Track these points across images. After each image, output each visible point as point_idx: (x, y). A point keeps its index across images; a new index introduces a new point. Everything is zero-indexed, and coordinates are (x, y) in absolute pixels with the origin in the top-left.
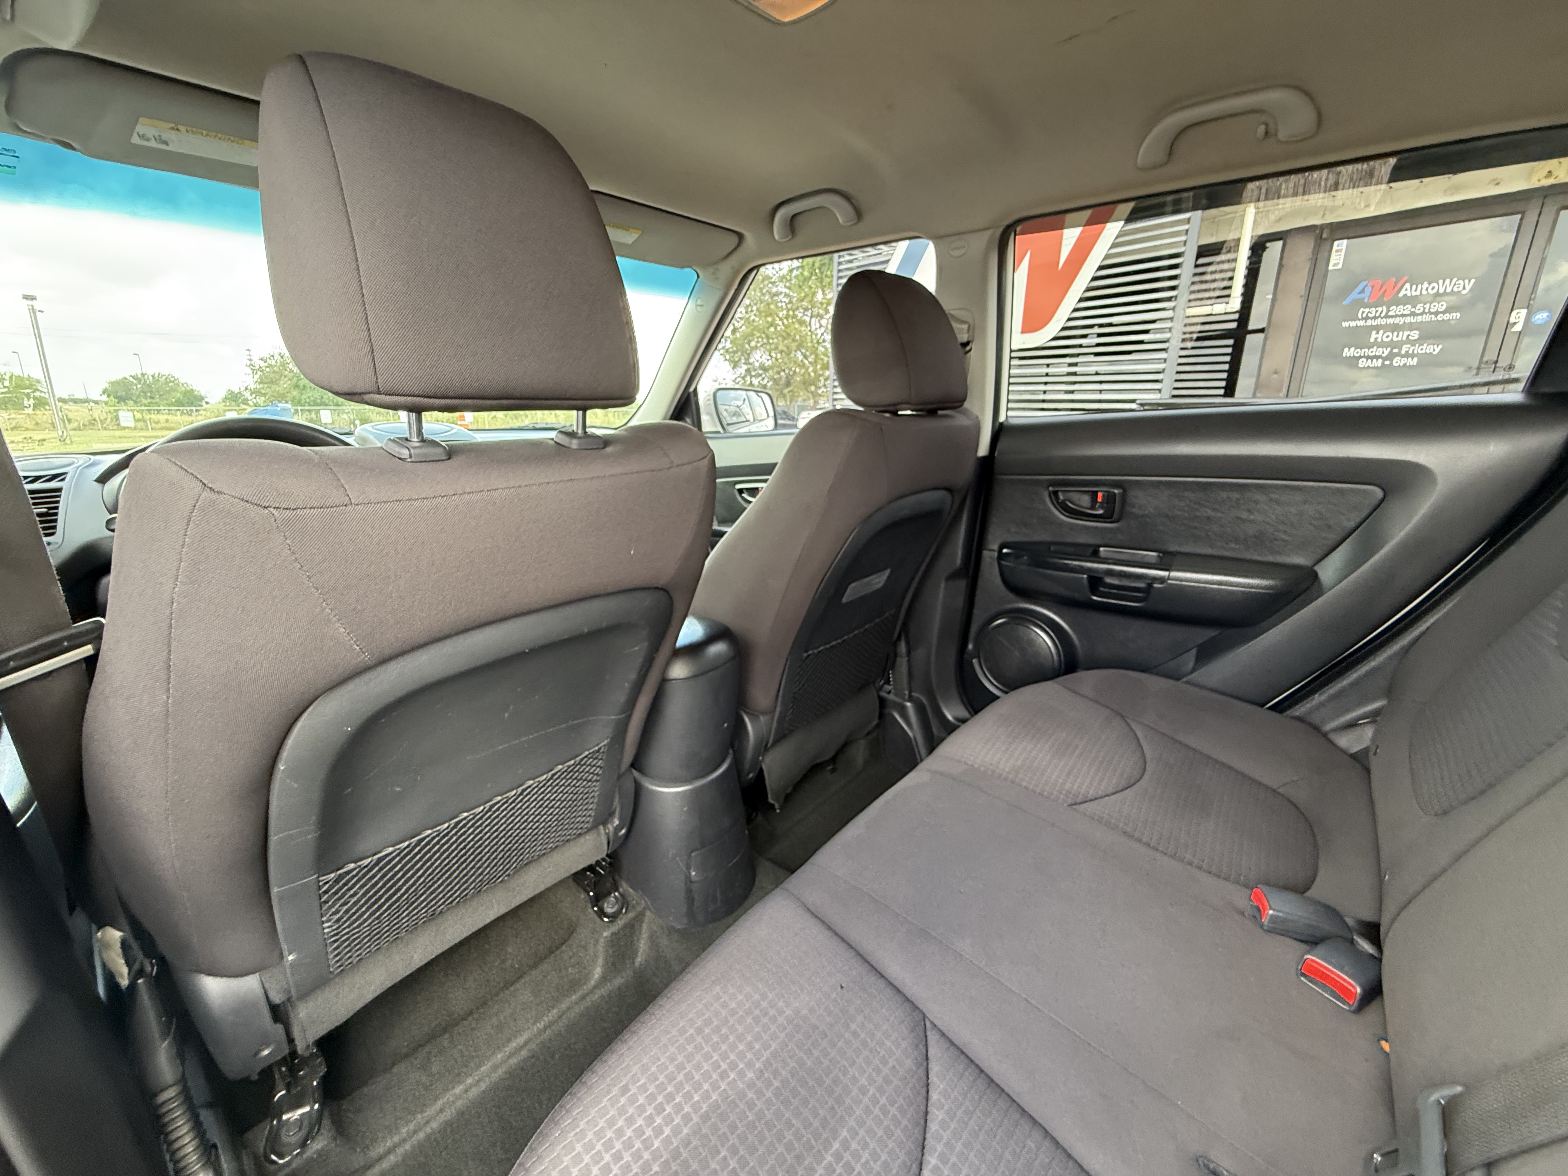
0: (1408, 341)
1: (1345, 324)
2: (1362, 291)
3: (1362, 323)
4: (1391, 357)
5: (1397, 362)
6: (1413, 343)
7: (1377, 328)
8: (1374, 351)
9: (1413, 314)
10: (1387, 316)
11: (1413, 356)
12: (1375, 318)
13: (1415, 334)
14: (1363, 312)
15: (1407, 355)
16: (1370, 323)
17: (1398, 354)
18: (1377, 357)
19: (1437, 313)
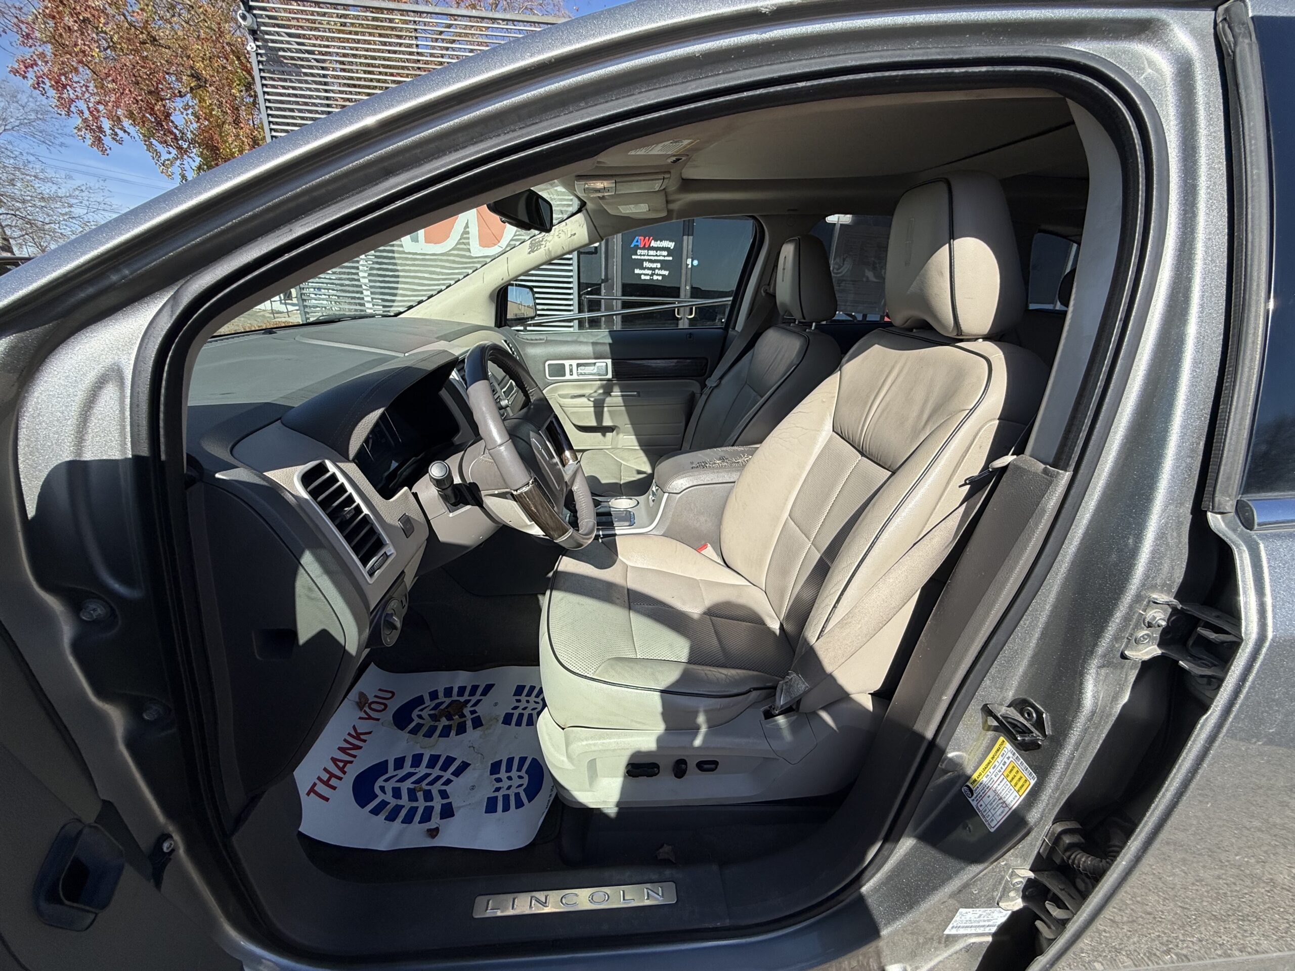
0: (657, 268)
1: (634, 257)
2: (637, 242)
3: (639, 257)
4: (652, 275)
5: (655, 277)
6: (659, 269)
7: (646, 260)
8: (647, 272)
9: (656, 255)
10: (648, 255)
11: (660, 275)
12: (644, 255)
13: (659, 265)
14: (639, 252)
15: (657, 275)
16: (642, 257)
17: (654, 274)
18: (648, 275)
19: (664, 256)
